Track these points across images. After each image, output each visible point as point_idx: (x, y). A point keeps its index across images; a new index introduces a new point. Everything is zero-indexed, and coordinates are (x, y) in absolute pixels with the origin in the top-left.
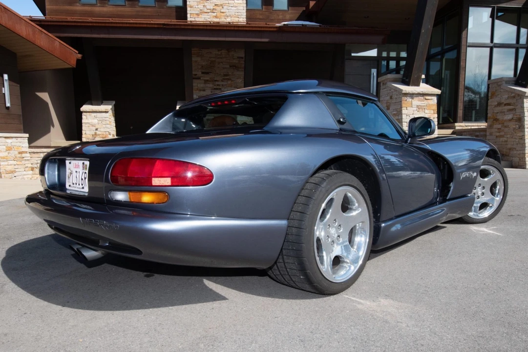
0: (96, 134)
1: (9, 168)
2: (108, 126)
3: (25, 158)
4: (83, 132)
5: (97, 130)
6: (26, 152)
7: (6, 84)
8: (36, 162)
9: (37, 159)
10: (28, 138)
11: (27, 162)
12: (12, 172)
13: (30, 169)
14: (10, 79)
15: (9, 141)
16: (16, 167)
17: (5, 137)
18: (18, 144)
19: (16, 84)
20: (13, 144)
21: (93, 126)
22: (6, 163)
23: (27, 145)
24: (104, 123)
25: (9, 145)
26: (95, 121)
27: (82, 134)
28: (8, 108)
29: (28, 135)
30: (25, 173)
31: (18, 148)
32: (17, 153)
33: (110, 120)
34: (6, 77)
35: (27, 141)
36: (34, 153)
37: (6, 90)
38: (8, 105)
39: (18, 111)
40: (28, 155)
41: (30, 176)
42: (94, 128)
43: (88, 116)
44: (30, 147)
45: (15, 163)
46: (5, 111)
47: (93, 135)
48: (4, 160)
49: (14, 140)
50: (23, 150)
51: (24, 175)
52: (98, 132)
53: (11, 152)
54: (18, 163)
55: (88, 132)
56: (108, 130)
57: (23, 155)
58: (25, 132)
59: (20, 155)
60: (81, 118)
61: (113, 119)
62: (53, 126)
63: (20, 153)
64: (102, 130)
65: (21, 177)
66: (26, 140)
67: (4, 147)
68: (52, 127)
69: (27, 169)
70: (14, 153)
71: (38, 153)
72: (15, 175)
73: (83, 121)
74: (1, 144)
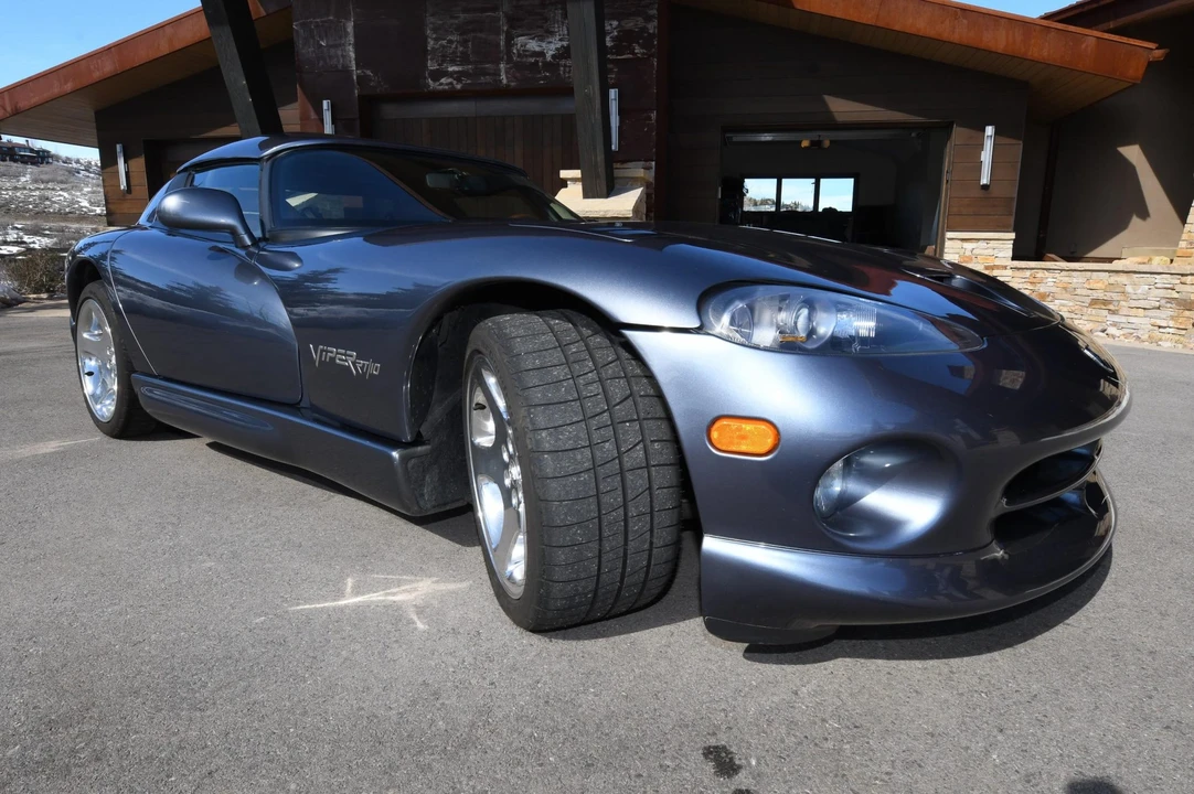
6: (1005, 268)
7: (989, 145)
9: (1020, 281)
10: (1015, 240)
14: (997, 133)
15: (966, 245)
18: (990, 252)
19: (1014, 141)
20: (976, 251)
23: (1010, 254)
25: (968, 253)
28: (985, 187)
29: (1015, 234)
31: (986, 259)
34: (990, 130)
36: (1019, 269)
37: (986, 156)
38: (985, 180)
39: (1011, 191)
40: (1009, 272)
44: (1014, 258)
46: (980, 193)
49: (982, 244)
50: (997, 262)
57: (995, 272)
58: (1014, 230)
63: (988, 268)
66: (1010, 245)
67: (957, 257)
71: (1024, 269)
74: (951, 251)
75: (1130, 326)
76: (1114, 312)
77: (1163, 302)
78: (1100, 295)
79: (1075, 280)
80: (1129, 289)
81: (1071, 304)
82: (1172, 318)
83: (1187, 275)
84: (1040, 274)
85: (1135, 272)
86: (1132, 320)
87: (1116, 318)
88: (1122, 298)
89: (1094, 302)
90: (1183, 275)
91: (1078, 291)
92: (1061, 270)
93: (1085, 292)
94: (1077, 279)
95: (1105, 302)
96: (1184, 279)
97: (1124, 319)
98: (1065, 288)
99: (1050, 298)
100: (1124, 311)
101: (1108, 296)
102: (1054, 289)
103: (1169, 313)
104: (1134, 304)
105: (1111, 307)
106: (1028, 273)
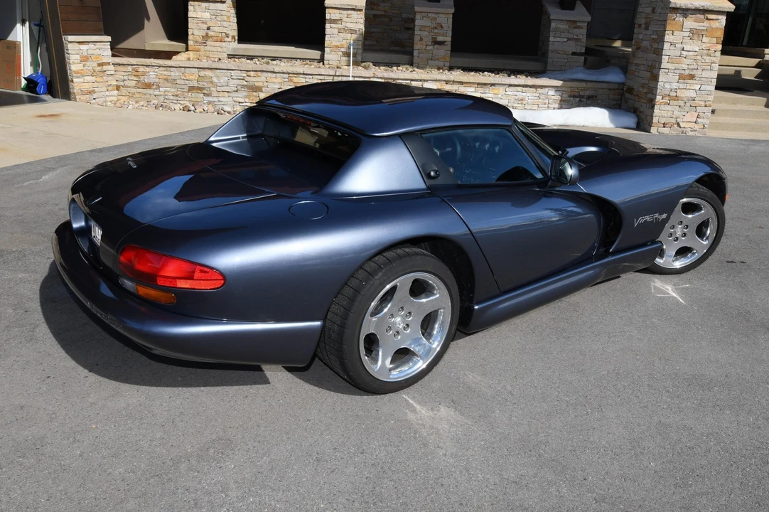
0: (207, 34)
1: (86, 87)
2: (225, 24)
3: (107, 73)
4: (190, 32)
5: (208, 29)
6: (109, 64)
8: (122, 78)
9: (124, 74)
10: (110, 42)
11: (110, 78)
12: (90, 93)
13: (115, 87)
15: (84, 47)
16: (96, 85)
17: (79, 42)
18: (97, 52)
20: (90, 52)
21: (204, 22)
22: (82, 80)
23: (110, 53)
24: (219, 19)
25: (85, 54)
26: (207, 15)
27: (188, 34)
29: (110, 37)
30: (107, 93)
31: (98, 58)
32: (96, 65)
33: (229, 14)
35: (109, 47)
36: (120, 65)
40: (111, 67)
41: (115, 99)
42: (205, 27)
43: (197, 7)
44: (113, 55)
45: (93, 79)
46: (78, 3)
47: (203, 37)
48: (79, 75)
49: (91, 46)
50: (105, 60)
51: (107, 96)
52: (211, 33)
53: (88, 63)
54: (98, 79)
55: (196, 32)
56: (225, 30)
57: (105, 68)
58: (107, 34)
59: (99, 68)
60: (187, 10)
61: (233, 11)
62: (148, 19)
63: (99, 65)
64: (216, 29)
65: (102, 100)
67: (78, 57)
68: (146, 22)
69: (110, 88)
70: (92, 65)
71: (125, 65)
72: (95, 96)
73: (190, 14)
74: (74, 52)
75: (220, 103)
76: (208, 95)
77: (239, 87)
78: (196, 84)
79: (172, 74)
80: (215, 80)
81: (174, 90)
82: (246, 97)
83: (250, 71)
84: (141, 69)
85: (217, 69)
86: (221, 99)
87: (210, 99)
88: (211, 85)
89: (191, 89)
90: (247, 71)
91: (178, 81)
92: (160, 67)
93: (182, 82)
94: (175, 73)
95: (200, 89)
96: (249, 73)
97: (216, 99)
98: (167, 80)
99: (155, 87)
100: (215, 94)
101: (201, 84)
102: (157, 80)
103: (244, 94)
104: (219, 89)
105: (205, 92)
106: (130, 68)
